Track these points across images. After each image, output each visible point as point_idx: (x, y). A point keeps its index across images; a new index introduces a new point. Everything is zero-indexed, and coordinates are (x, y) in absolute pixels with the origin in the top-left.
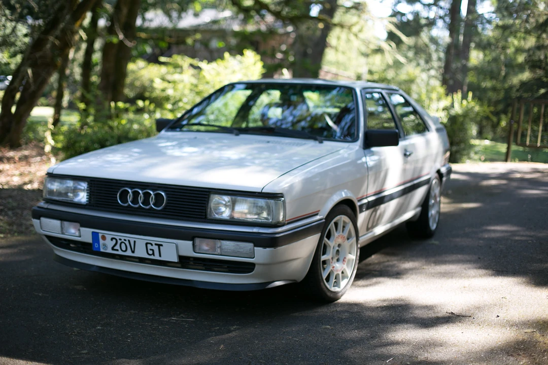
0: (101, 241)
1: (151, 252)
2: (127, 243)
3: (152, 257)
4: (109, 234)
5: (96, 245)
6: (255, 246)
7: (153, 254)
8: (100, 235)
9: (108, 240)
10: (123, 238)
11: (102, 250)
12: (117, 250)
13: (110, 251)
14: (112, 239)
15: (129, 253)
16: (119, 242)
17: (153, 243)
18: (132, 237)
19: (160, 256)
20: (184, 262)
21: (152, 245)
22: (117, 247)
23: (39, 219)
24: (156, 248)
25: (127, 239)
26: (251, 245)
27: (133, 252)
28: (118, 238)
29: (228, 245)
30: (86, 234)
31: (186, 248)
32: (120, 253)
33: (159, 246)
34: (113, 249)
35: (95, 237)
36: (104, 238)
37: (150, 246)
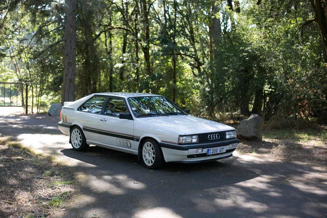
2: (216, 150)
3: (220, 152)
4: (212, 149)
5: (208, 153)
9: (211, 151)
13: (211, 154)
15: (216, 153)
18: (218, 148)
19: (222, 151)
20: (227, 151)
22: (213, 152)
23: (188, 150)
28: (214, 149)
29: (234, 144)
30: (205, 151)
31: (228, 147)
33: (223, 148)
34: (212, 153)
35: (208, 151)
36: (210, 150)
37: (221, 149)
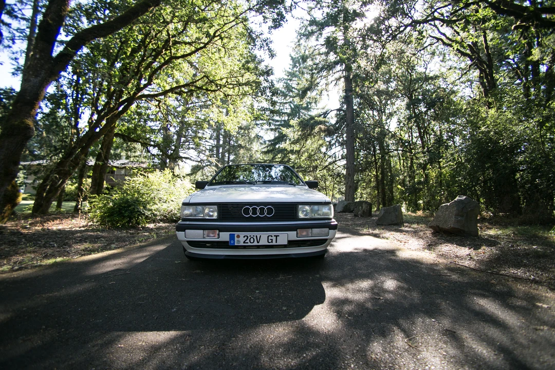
0: (236, 239)
1: (270, 241)
2: (255, 238)
3: (271, 244)
4: (242, 234)
5: (232, 242)
6: (330, 229)
7: (272, 242)
8: (236, 235)
9: (241, 238)
10: (252, 235)
11: (236, 244)
12: (248, 243)
13: (242, 244)
14: (244, 237)
15: (256, 243)
16: (249, 238)
17: (273, 235)
18: (258, 234)
19: (276, 242)
20: (292, 244)
21: (272, 236)
22: (248, 241)
23: (184, 231)
24: (274, 238)
25: (255, 235)
26: (328, 229)
27: (258, 242)
28: (248, 235)
29: (316, 231)
31: (293, 235)
32: (249, 244)
33: (276, 236)
34: (244, 242)
35: (232, 237)
36: (238, 236)
37: (270, 238)
